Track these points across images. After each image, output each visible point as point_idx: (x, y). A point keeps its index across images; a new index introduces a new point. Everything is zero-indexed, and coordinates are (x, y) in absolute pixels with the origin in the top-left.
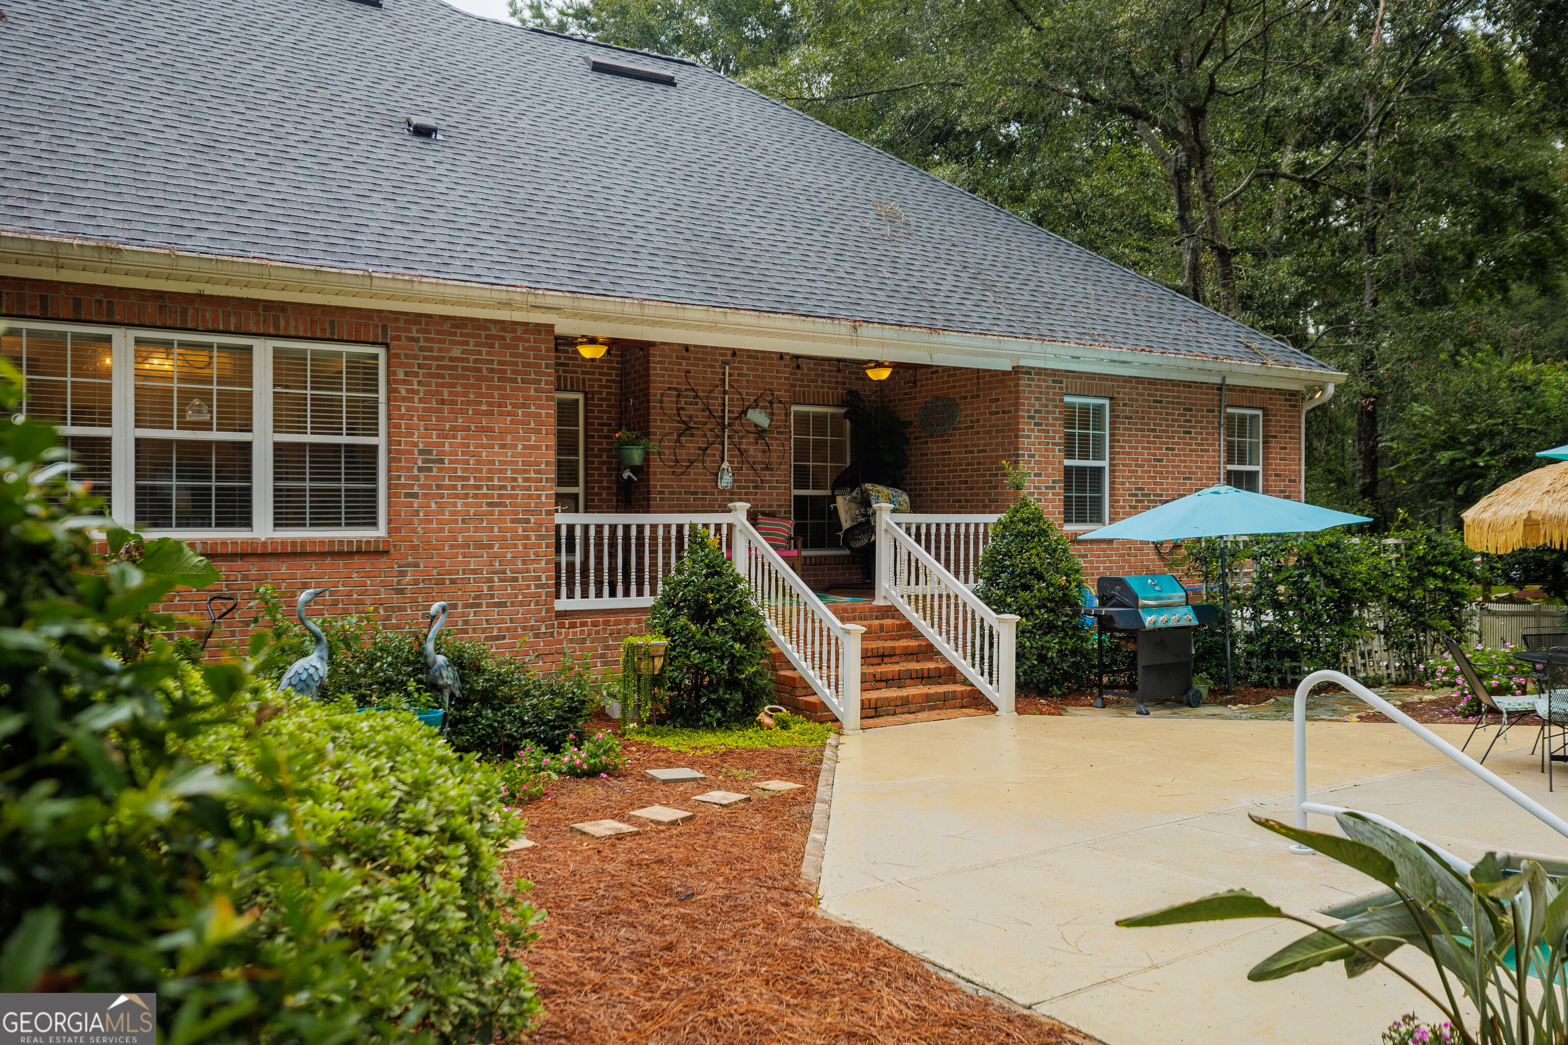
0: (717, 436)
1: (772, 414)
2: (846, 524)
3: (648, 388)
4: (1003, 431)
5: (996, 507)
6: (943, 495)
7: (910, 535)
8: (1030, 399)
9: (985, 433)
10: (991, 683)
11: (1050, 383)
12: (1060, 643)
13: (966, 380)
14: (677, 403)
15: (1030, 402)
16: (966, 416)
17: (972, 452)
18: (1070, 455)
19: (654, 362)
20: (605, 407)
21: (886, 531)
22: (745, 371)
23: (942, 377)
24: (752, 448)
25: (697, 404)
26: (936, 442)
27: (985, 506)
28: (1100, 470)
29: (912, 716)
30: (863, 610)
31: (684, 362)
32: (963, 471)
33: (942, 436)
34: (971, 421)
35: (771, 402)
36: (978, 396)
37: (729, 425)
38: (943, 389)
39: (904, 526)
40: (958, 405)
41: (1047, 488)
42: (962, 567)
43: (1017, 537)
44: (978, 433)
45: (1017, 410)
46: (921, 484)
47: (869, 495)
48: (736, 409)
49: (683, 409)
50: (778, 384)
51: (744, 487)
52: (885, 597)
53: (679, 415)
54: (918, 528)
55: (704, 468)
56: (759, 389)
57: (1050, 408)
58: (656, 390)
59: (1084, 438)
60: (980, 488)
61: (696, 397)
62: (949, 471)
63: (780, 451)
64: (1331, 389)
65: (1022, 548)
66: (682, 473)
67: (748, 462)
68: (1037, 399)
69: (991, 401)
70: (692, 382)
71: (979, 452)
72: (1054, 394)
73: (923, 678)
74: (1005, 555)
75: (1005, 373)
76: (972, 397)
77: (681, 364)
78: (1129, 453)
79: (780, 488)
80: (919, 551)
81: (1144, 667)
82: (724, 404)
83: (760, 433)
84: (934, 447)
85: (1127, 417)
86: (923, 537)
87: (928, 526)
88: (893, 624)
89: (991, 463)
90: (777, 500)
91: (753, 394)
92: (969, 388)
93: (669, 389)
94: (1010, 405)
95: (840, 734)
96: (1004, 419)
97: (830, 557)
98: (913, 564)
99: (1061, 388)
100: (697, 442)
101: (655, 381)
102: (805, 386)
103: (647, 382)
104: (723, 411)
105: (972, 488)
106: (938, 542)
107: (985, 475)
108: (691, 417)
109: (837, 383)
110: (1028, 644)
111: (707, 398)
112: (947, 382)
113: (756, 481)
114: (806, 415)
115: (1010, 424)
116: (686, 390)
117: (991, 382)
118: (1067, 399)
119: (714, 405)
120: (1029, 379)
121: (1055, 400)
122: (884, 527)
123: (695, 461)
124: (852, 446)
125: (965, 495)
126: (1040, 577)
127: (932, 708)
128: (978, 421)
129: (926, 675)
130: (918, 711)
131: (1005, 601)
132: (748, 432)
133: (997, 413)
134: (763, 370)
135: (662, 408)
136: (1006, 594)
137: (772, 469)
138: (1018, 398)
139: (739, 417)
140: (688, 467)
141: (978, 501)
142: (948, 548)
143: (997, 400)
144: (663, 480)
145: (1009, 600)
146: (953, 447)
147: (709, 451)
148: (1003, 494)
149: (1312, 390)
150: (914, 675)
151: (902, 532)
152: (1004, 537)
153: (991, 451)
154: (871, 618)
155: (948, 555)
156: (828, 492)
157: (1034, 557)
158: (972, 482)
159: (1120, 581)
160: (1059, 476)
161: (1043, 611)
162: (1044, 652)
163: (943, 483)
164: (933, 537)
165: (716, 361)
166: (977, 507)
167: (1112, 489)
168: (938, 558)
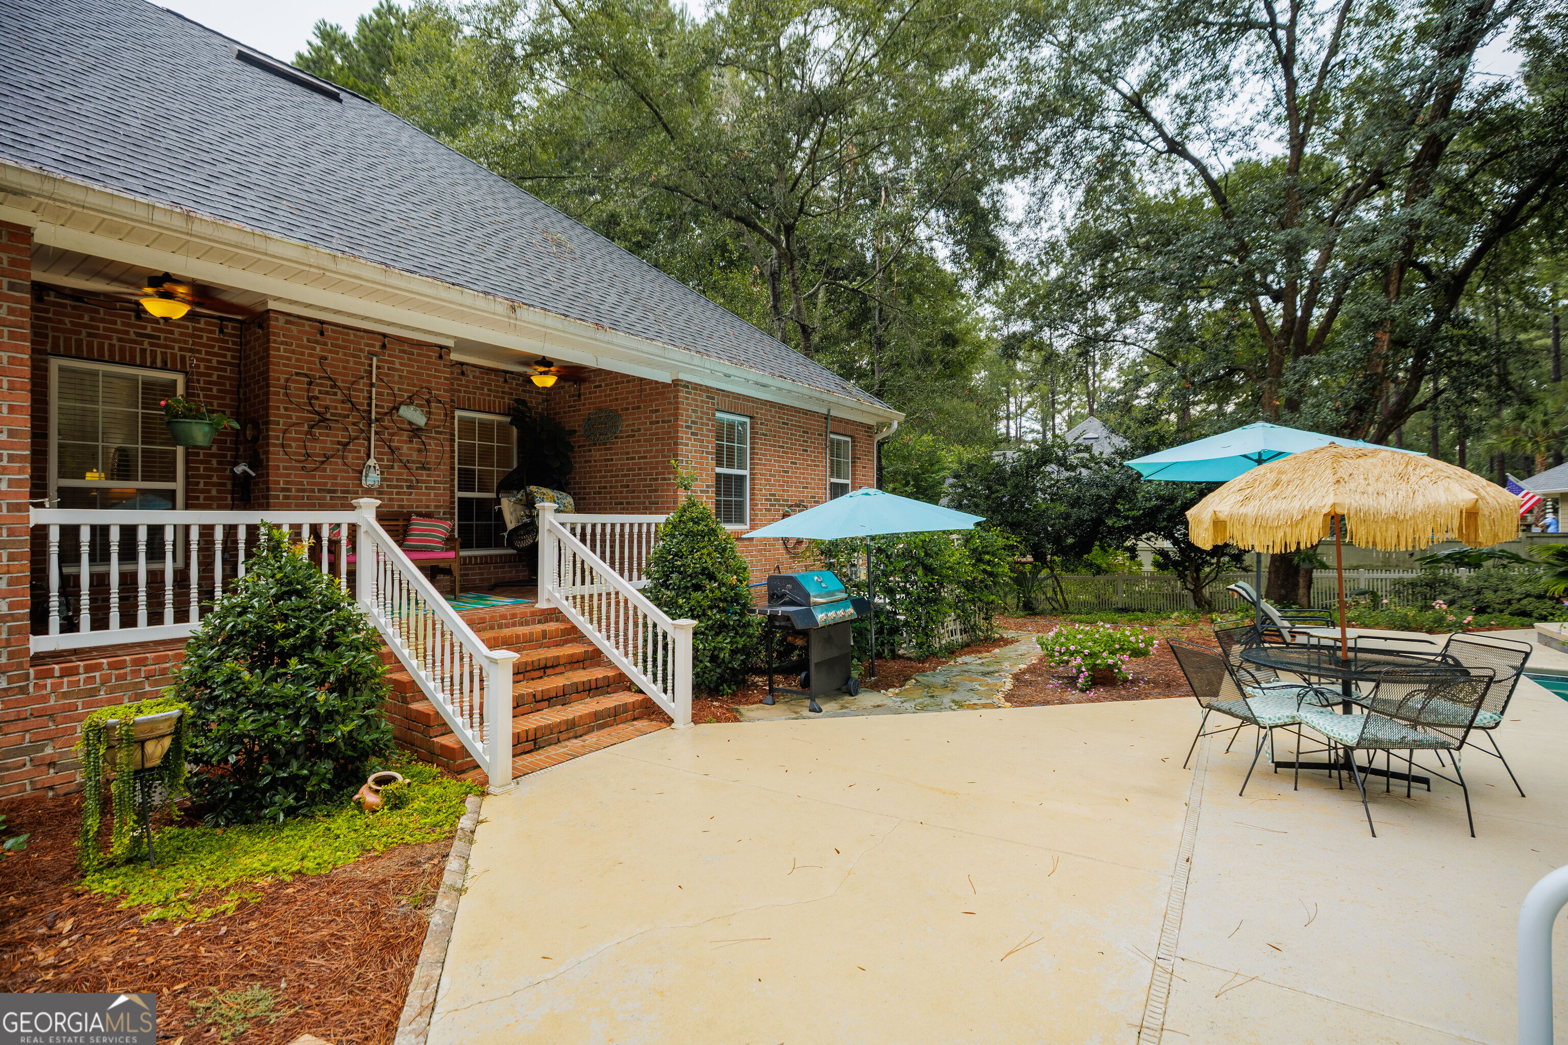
0: (362, 431)
1: (429, 413)
2: (511, 524)
3: (268, 371)
4: (663, 439)
5: (656, 508)
6: (605, 498)
7: (575, 535)
8: (687, 410)
9: (645, 441)
10: (665, 691)
11: (704, 398)
12: (731, 643)
13: (628, 393)
14: (308, 391)
15: (687, 414)
16: (628, 425)
17: (633, 458)
18: (719, 464)
19: (275, 342)
20: (215, 392)
21: (549, 531)
22: (397, 366)
23: (605, 391)
24: (405, 446)
25: (335, 394)
26: (599, 450)
27: (646, 508)
28: (742, 478)
29: (577, 742)
30: (524, 615)
31: (318, 348)
32: (625, 475)
33: (605, 444)
34: (633, 431)
35: (428, 401)
36: (639, 407)
37: (377, 420)
38: (606, 401)
39: (568, 526)
40: (621, 416)
41: (702, 491)
42: (626, 565)
43: (687, 536)
44: (639, 441)
45: (676, 420)
46: (585, 488)
47: (534, 498)
48: (386, 405)
49: (317, 398)
50: (437, 383)
51: (396, 487)
52: (548, 600)
53: (311, 405)
54: (583, 528)
55: (345, 464)
56: (414, 386)
57: (705, 421)
58: (278, 374)
59: (730, 449)
60: (641, 492)
61: (334, 386)
62: (612, 476)
63: (439, 451)
64: (895, 425)
65: (693, 548)
66: (315, 469)
67: (401, 461)
68: (694, 411)
69: (651, 411)
70: (329, 369)
71: (639, 458)
72: (708, 408)
73: (590, 690)
74: (676, 555)
75: (665, 385)
76: (633, 408)
77: (314, 349)
78: (765, 465)
79: (439, 489)
80: (584, 551)
81: (817, 664)
82: (370, 398)
83: (415, 431)
84: (597, 455)
85: (764, 435)
86: (588, 537)
87: (594, 526)
88: (557, 630)
89: (651, 468)
90: (434, 501)
91: (407, 391)
92: (630, 400)
93: (297, 374)
94: (669, 415)
95: (483, 794)
96: (663, 428)
97: (496, 556)
98: (579, 565)
99: (713, 404)
100: (336, 436)
101: (278, 364)
102: (470, 393)
103: (267, 364)
104: (370, 405)
105: (634, 492)
106: (603, 541)
107: (645, 480)
108: (327, 408)
109: (503, 392)
110: (701, 646)
111: (349, 389)
112: (610, 395)
113: (411, 481)
114: (472, 421)
115: (669, 433)
116: (320, 378)
117: (652, 394)
118: (718, 415)
119: (358, 397)
120: (687, 393)
121: (708, 414)
122: (547, 527)
123: (332, 456)
124: (518, 453)
125: (627, 498)
126: (712, 577)
127: (601, 727)
128: (639, 430)
129: (593, 686)
130: (585, 734)
131: (676, 602)
132: (401, 429)
133: (658, 422)
134: (418, 367)
135: (287, 395)
136: (678, 595)
137: (429, 469)
138: (677, 408)
139: (390, 413)
140: (323, 462)
141: (639, 503)
142: (612, 547)
143: (657, 411)
144: (288, 475)
145: (680, 601)
146: (615, 454)
147: (351, 447)
148: (663, 497)
149: (881, 426)
150: (581, 688)
151: (567, 532)
152: (673, 536)
153: (651, 457)
154: (533, 623)
155: (613, 552)
156: (492, 495)
157: (706, 557)
158: (633, 486)
159: (791, 579)
160: (712, 482)
161: (715, 611)
162: (716, 653)
163: (605, 487)
164: (598, 537)
165: (361, 350)
166: (638, 509)
167: (752, 494)
168: (603, 558)
